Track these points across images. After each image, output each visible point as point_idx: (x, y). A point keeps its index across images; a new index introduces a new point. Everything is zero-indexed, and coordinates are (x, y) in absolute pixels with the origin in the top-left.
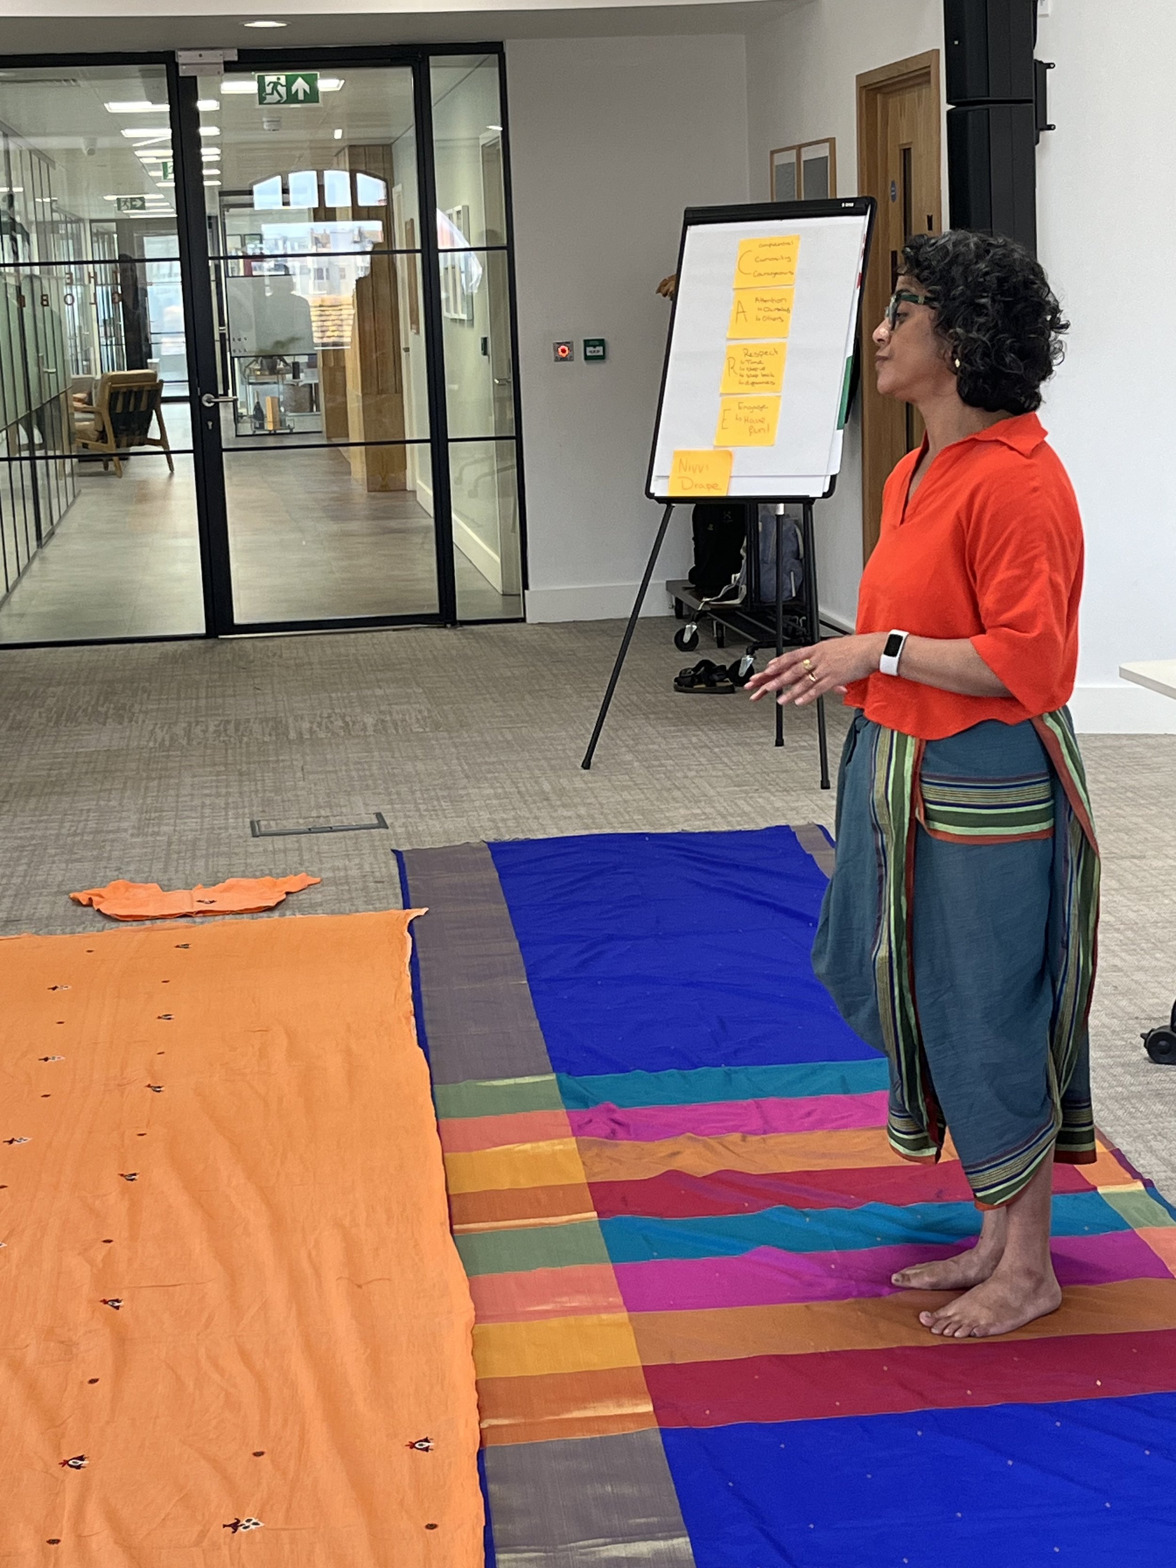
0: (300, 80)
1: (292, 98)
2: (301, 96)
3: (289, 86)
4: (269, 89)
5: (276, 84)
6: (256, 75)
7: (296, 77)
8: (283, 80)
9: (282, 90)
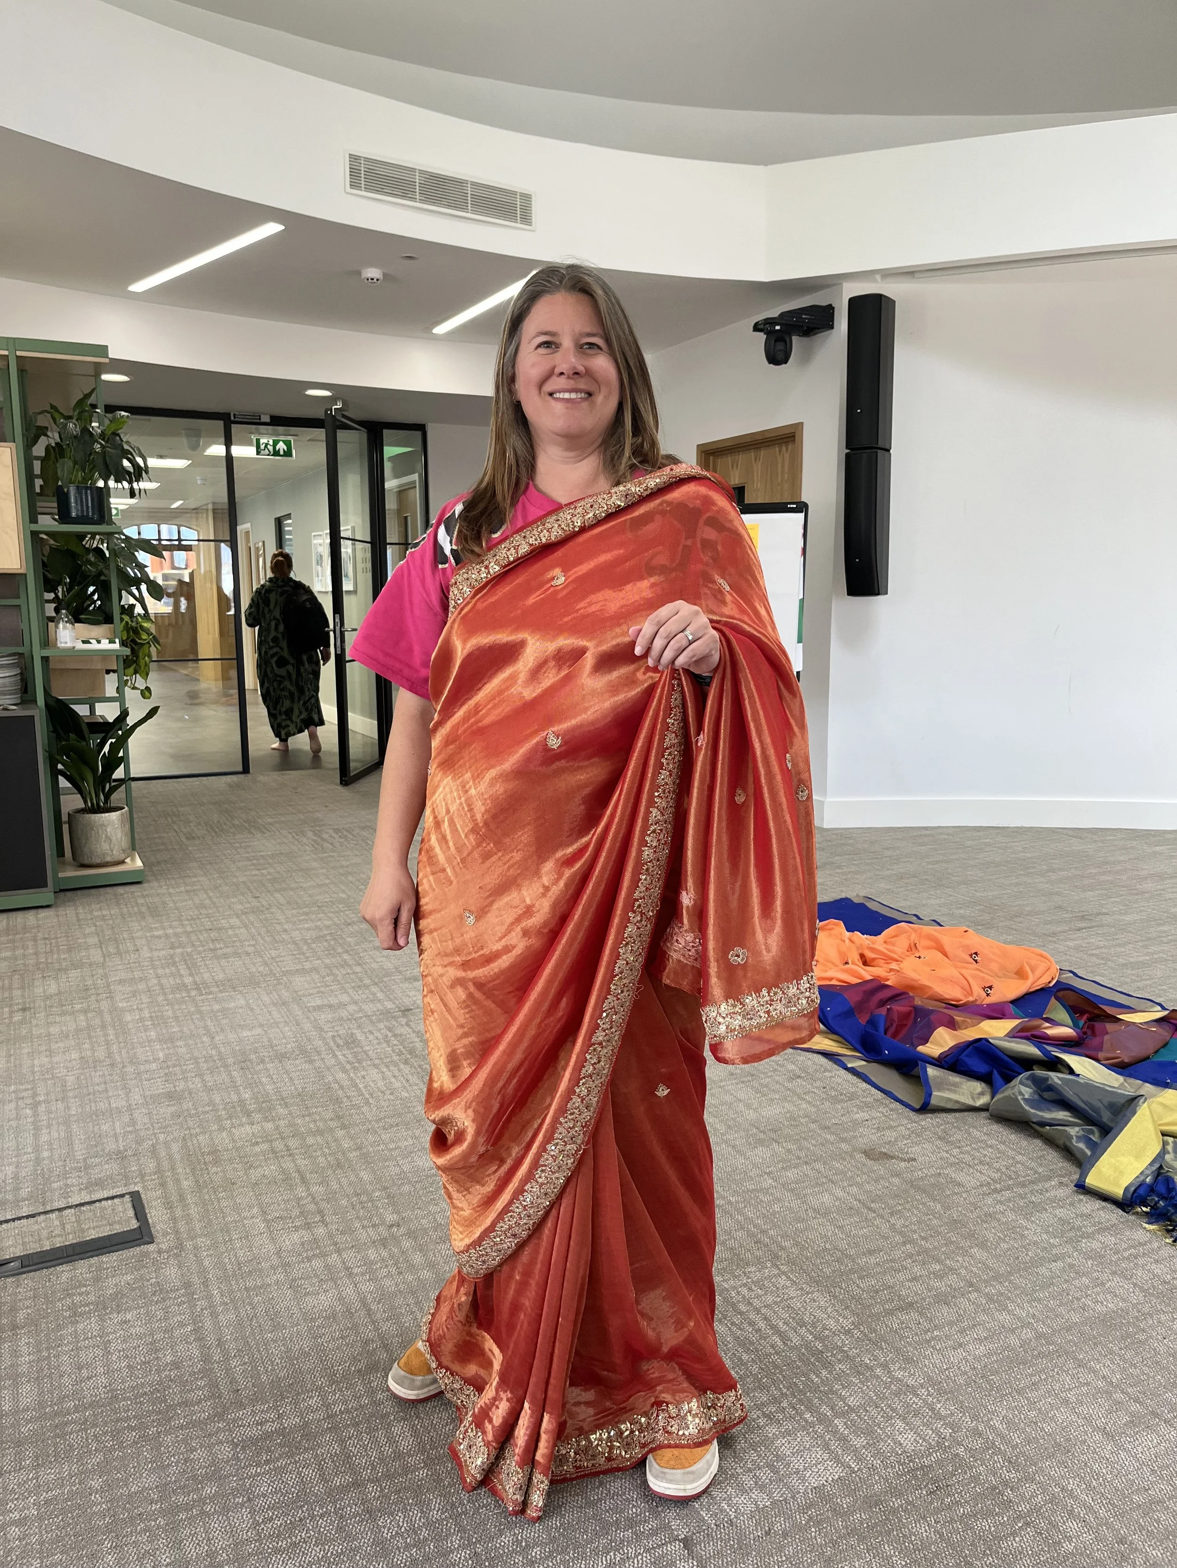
0: (281, 443)
1: (276, 453)
2: (282, 453)
3: (274, 445)
4: (262, 447)
5: (267, 445)
6: (254, 438)
7: (279, 441)
8: (271, 442)
9: (271, 448)
